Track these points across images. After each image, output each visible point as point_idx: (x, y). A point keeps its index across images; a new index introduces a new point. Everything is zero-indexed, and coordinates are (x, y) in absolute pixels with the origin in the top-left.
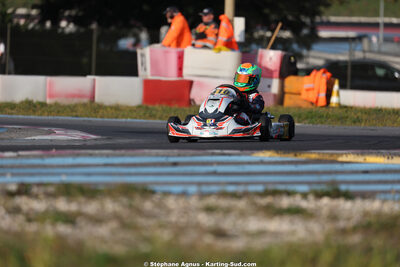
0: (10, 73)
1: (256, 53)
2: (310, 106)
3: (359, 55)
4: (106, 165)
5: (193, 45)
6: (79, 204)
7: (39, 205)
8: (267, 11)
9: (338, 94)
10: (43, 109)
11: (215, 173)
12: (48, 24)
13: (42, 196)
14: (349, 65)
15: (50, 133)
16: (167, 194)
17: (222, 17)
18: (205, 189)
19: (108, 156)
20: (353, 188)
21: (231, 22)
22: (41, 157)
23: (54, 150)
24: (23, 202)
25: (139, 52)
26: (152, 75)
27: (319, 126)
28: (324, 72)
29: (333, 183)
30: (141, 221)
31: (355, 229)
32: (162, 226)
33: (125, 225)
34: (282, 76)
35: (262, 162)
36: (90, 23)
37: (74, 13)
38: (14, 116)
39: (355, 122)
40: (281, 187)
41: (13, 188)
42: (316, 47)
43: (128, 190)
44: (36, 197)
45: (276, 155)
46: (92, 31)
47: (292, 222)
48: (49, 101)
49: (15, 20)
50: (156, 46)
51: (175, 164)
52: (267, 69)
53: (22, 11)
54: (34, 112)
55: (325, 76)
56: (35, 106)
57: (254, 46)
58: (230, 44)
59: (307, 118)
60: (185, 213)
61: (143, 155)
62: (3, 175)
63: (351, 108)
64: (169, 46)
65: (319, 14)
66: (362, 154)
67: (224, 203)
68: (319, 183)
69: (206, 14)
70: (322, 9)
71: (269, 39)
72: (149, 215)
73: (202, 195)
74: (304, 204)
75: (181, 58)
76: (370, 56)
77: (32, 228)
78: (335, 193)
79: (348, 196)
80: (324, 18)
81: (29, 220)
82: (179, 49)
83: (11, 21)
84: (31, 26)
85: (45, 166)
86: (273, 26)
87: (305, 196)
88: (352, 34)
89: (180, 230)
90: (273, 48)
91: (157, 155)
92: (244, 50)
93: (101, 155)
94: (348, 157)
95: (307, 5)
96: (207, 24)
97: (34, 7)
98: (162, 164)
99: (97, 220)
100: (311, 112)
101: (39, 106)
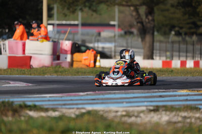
2: (86, 67)
9: (100, 61)
17: (41, 25)
21: (46, 28)
26: (9, 54)
28: (93, 51)
50: (11, 40)
52: (65, 50)
64: (17, 39)
69: (33, 23)
75: (24, 45)
96: (34, 28)
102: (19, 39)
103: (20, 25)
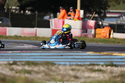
0: (10, 27)
1: (87, 21)
2: (104, 38)
3: (119, 22)
4: (40, 56)
5: (67, 18)
6: (32, 67)
7: (19, 68)
8: (90, 8)
9: (113, 34)
10: (21, 38)
11: (74, 58)
12: (22, 12)
13: (20, 65)
14: (116, 25)
15: (23, 45)
16: (59, 65)
17: (76, 10)
18: (71, 63)
19: (41, 53)
20: (117, 63)
21: (79, 12)
22: (20, 53)
23: (24, 51)
24: (14, 67)
25: (50, 20)
26: (55, 28)
27: (107, 44)
28: (108, 27)
29: (111, 62)
30: (52, 73)
31: (118, 76)
32: (58, 75)
33: (47, 74)
34: (95, 29)
35: (89, 55)
36: (35, 11)
37: (30, 8)
38: (12, 40)
39: (118, 43)
40: (95, 63)
41: (11, 62)
42: (106, 19)
43: (47, 63)
44: (19, 65)
45: (93, 53)
46: (36, 14)
47: (98, 74)
48: (22, 36)
49: (12, 10)
50: (56, 19)
51: (62, 55)
52: (90, 26)
53: (14, 7)
54: (18, 39)
55: (108, 28)
56: (18, 37)
57: (86, 19)
58: (79, 18)
59: (103, 42)
60: (65, 71)
61: (52, 53)
62: (8, 58)
63: (117, 38)
64: (60, 19)
65: (107, 9)
66: (120, 53)
67: (77, 68)
68: (107, 62)
70: (107, 8)
71: (91, 17)
72: (54, 71)
73: (71, 65)
74: (102, 68)
75: (63, 22)
76: (123, 23)
77: (18, 75)
78: (112, 65)
79: (116, 66)
80: (108, 11)
81: (17, 72)
82: (63, 20)
83: (10, 10)
84: (17, 12)
85: (21, 56)
86: (92, 13)
87: (102, 66)
88: (117, 15)
89: (63, 76)
90: (92, 20)
91: (56, 53)
92: (83, 20)
93: (39, 53)
94: (116, 54)
95: (103, 6)
97: (18, 6)
98: (58, 56)
99: (38, 73)
100: (104, 40)
101: (19, 37)
102: (62, 18)
103: (63, 9)
